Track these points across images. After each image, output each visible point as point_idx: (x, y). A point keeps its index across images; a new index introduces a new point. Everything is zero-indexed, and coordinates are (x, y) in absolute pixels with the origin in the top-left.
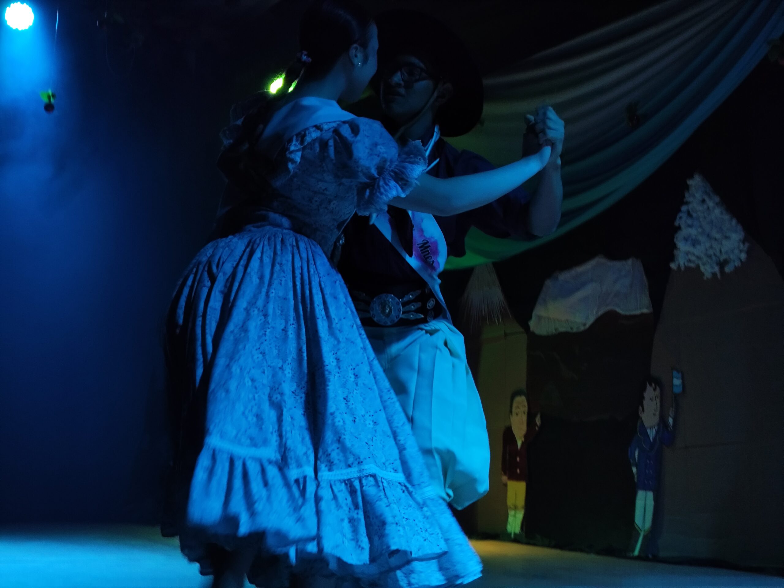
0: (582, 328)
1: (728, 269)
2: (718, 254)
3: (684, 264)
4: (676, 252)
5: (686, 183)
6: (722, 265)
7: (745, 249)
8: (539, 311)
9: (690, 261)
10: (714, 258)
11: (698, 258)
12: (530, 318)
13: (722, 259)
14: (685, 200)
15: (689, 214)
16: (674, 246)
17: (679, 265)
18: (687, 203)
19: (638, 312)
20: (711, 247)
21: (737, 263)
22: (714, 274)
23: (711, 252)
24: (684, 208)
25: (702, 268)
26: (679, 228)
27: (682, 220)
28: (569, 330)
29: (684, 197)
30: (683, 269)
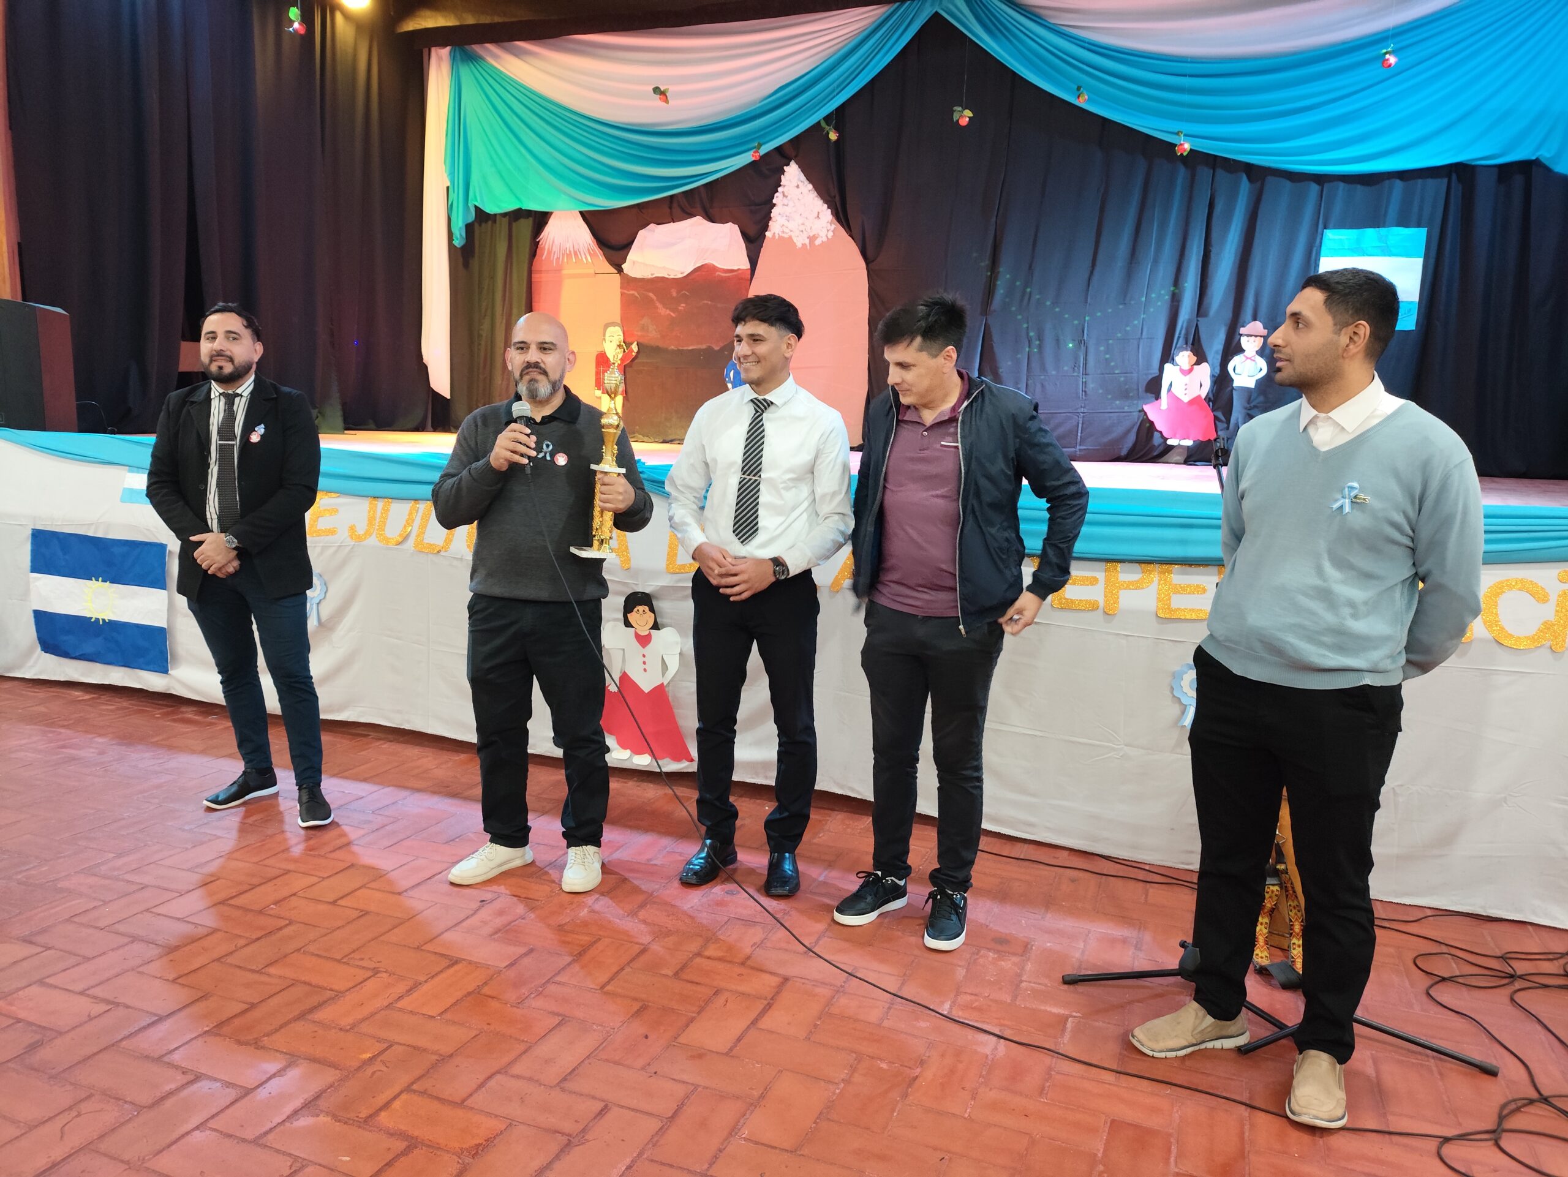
0: (680, 276)
1: (818, 242)
2: (809, 230)
3: (779, 233)
4: (771, 223)
5: (783, 169)
6: (812, 239)
8: (633, 255)
9: (783, 232)
10: (805, 232)
11: (792, 231)
12: (624, 262)
13: (811, 235)
14: (781, 183)
15: (784, 196)
16: (770, 218)
17: (774, 233)
18: (782, 185)
19: (735, 268)
20: (803, 224)
21: (825, 239)
22: (804, 245)
23: (802, 228)
24: (780, 189)
25: (795, 240)
26: (774, 205)
27: (778, 199)
28: (667, 276)
29: (781, 181)
30: (777, 237)
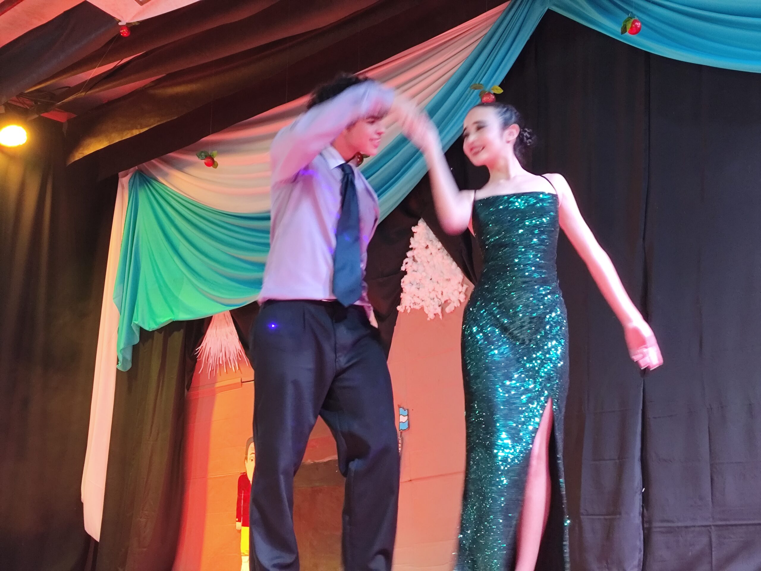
1: (448, 310)
2: (440, 297)
3: (410, 307)
4: (402, 295)
5: (411, 230)
6: (443, 306)
7: (464, 290)
9: (415, 303)
10: (436, 299)
11: (423, 301)
13: (443, 302)
14: (410, 247)
15: (414, 260)
16: (401, 290)
17: (406, 308)
18: (412, 249)
20: (434, 290)
21: (456, 304)
22: (436, 314)
23: (433, 295)
24: (409, 254)
25: (426, 311)
26: (405, 273)
27: (407, 265)
29: (410, 244)
30: (409, 311)
